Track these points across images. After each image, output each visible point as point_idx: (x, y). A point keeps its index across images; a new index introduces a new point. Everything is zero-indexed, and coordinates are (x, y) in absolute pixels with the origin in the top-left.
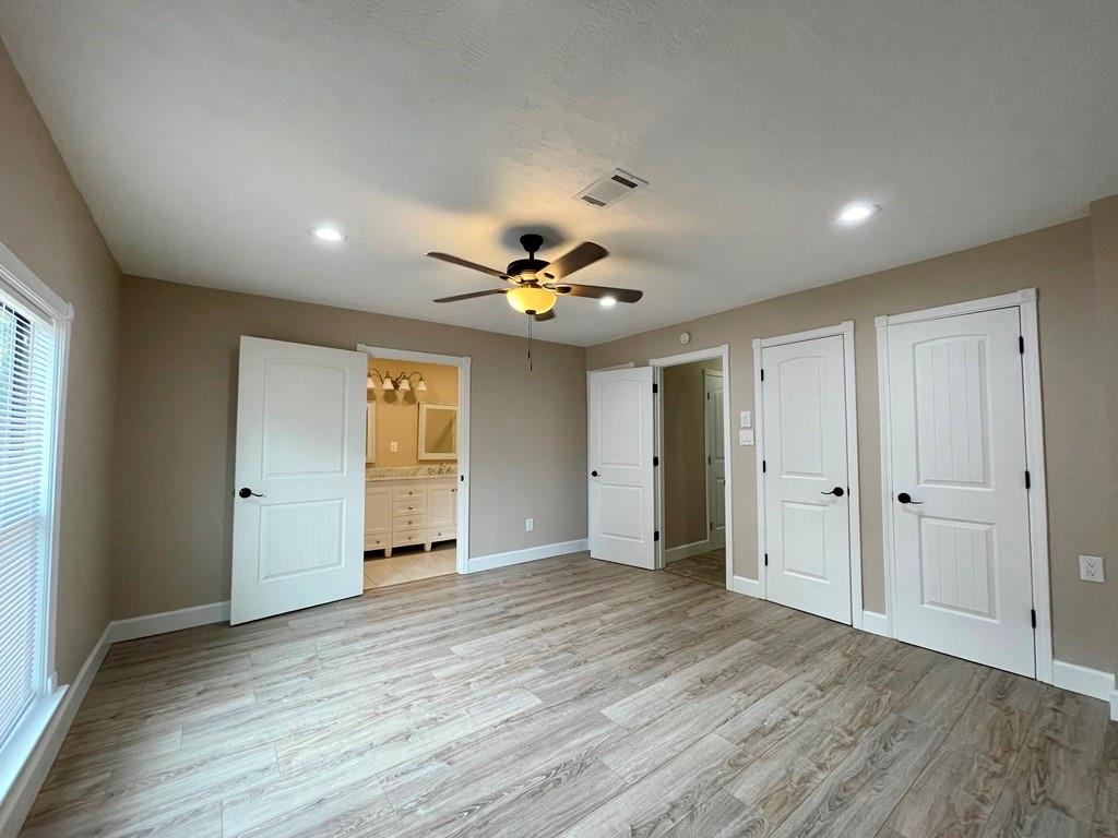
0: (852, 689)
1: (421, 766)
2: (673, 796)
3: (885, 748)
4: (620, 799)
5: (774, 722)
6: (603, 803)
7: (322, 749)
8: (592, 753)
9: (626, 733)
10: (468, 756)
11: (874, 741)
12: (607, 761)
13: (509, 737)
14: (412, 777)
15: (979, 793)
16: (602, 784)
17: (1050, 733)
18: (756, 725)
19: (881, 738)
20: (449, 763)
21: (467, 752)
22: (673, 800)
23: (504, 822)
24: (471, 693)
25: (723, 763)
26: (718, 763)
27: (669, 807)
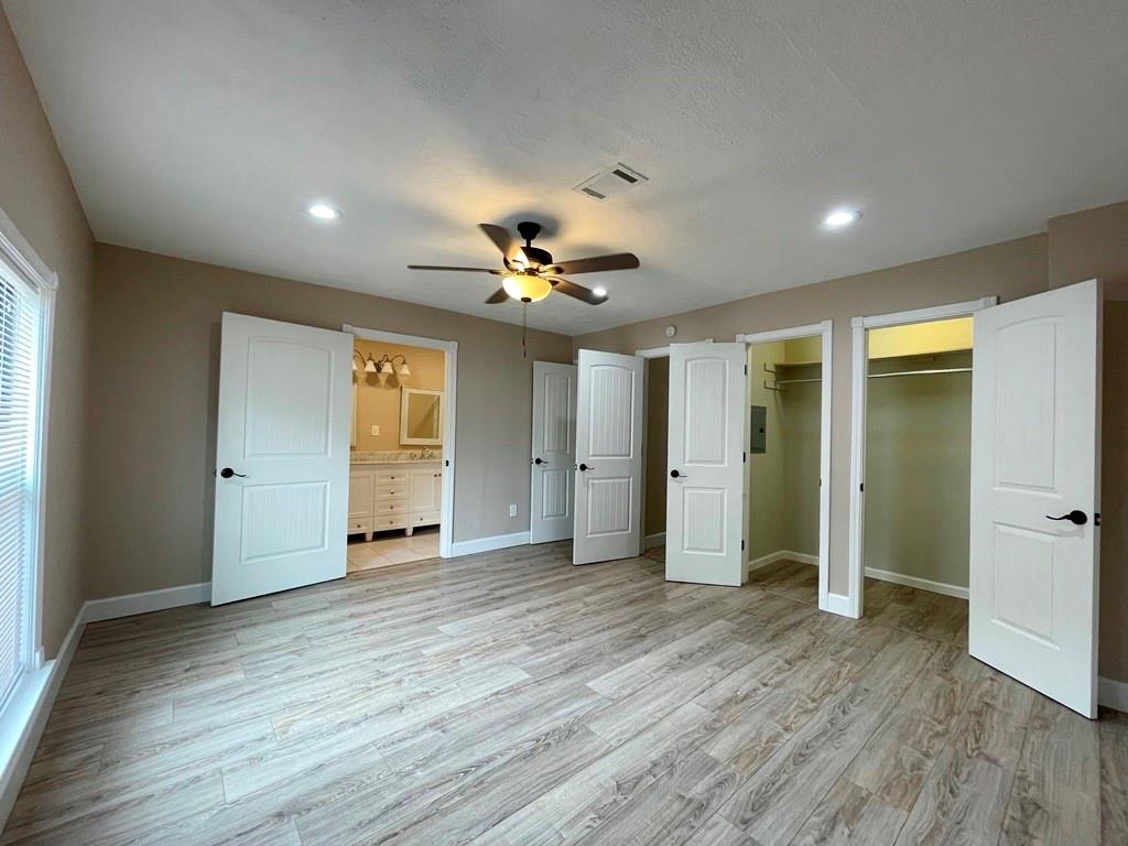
0: (816, 663)
1: (416, 733)
2: (654, 756)
3: (844, 712)
4: (607, 758)
5: (744, 693)
6: (590, 763)
7: (318, 720)
8: (578, 720)
9: (610, 703)
10: (461, 725)
11: (834, 707)
12: (592, 727)
13: (499, 708)
14: (407, 744)
15: (924, 749)
16: (589, 747)
17: (986, 699)
18: (730, 694)
19: (841, 704)
20: (443, 731)
21: (460, 721)
22: (654, 759)
23: (498, 781)
24: (461, 668)
25: (699, 728)
26: (696, 727)
27: (650, 765)
